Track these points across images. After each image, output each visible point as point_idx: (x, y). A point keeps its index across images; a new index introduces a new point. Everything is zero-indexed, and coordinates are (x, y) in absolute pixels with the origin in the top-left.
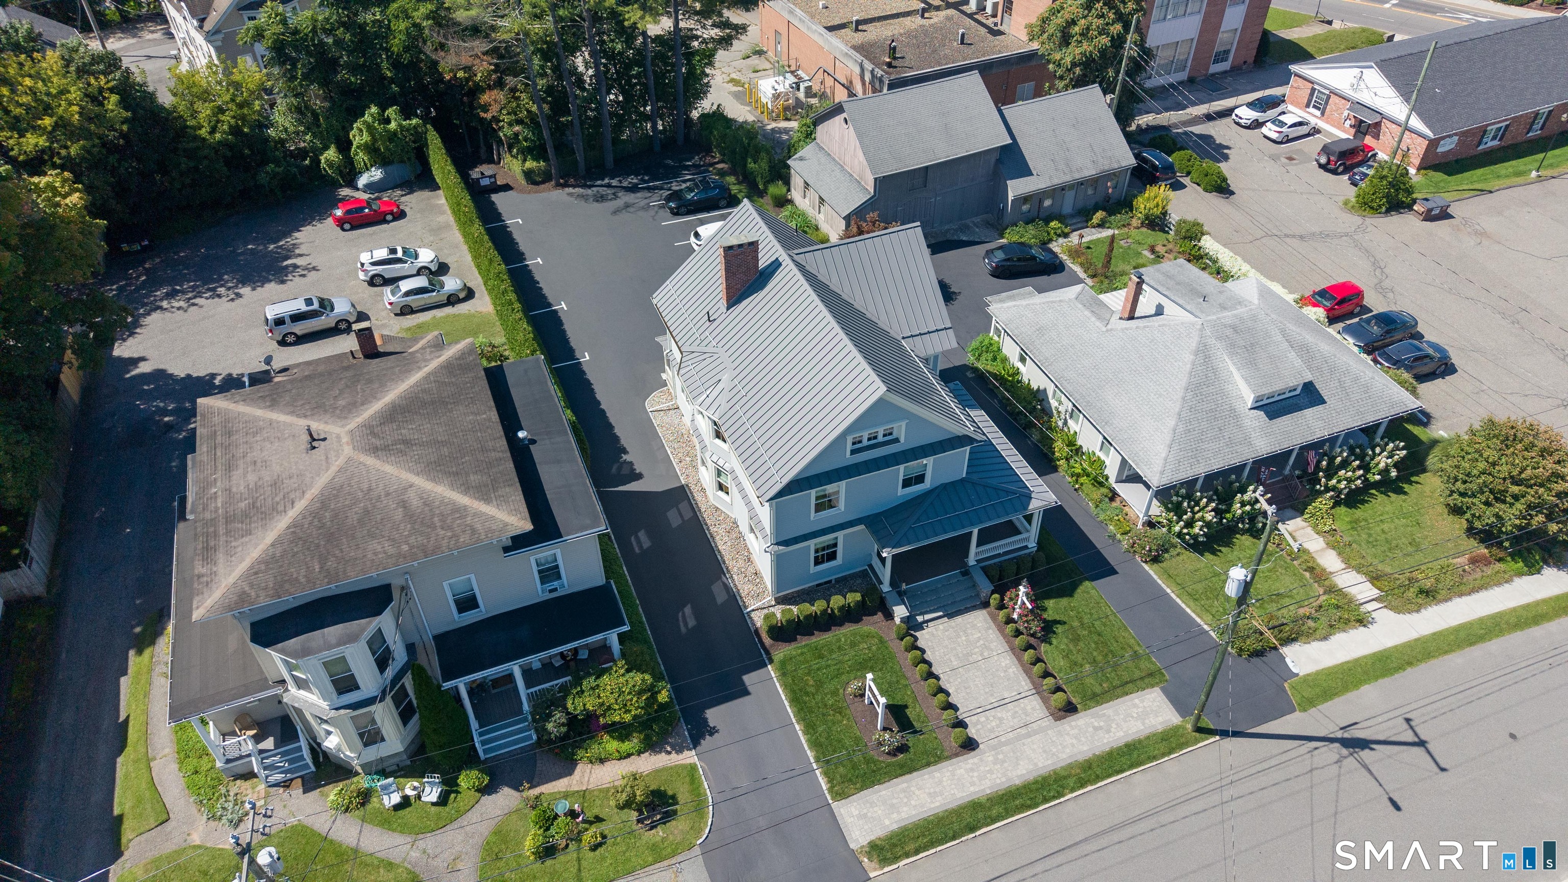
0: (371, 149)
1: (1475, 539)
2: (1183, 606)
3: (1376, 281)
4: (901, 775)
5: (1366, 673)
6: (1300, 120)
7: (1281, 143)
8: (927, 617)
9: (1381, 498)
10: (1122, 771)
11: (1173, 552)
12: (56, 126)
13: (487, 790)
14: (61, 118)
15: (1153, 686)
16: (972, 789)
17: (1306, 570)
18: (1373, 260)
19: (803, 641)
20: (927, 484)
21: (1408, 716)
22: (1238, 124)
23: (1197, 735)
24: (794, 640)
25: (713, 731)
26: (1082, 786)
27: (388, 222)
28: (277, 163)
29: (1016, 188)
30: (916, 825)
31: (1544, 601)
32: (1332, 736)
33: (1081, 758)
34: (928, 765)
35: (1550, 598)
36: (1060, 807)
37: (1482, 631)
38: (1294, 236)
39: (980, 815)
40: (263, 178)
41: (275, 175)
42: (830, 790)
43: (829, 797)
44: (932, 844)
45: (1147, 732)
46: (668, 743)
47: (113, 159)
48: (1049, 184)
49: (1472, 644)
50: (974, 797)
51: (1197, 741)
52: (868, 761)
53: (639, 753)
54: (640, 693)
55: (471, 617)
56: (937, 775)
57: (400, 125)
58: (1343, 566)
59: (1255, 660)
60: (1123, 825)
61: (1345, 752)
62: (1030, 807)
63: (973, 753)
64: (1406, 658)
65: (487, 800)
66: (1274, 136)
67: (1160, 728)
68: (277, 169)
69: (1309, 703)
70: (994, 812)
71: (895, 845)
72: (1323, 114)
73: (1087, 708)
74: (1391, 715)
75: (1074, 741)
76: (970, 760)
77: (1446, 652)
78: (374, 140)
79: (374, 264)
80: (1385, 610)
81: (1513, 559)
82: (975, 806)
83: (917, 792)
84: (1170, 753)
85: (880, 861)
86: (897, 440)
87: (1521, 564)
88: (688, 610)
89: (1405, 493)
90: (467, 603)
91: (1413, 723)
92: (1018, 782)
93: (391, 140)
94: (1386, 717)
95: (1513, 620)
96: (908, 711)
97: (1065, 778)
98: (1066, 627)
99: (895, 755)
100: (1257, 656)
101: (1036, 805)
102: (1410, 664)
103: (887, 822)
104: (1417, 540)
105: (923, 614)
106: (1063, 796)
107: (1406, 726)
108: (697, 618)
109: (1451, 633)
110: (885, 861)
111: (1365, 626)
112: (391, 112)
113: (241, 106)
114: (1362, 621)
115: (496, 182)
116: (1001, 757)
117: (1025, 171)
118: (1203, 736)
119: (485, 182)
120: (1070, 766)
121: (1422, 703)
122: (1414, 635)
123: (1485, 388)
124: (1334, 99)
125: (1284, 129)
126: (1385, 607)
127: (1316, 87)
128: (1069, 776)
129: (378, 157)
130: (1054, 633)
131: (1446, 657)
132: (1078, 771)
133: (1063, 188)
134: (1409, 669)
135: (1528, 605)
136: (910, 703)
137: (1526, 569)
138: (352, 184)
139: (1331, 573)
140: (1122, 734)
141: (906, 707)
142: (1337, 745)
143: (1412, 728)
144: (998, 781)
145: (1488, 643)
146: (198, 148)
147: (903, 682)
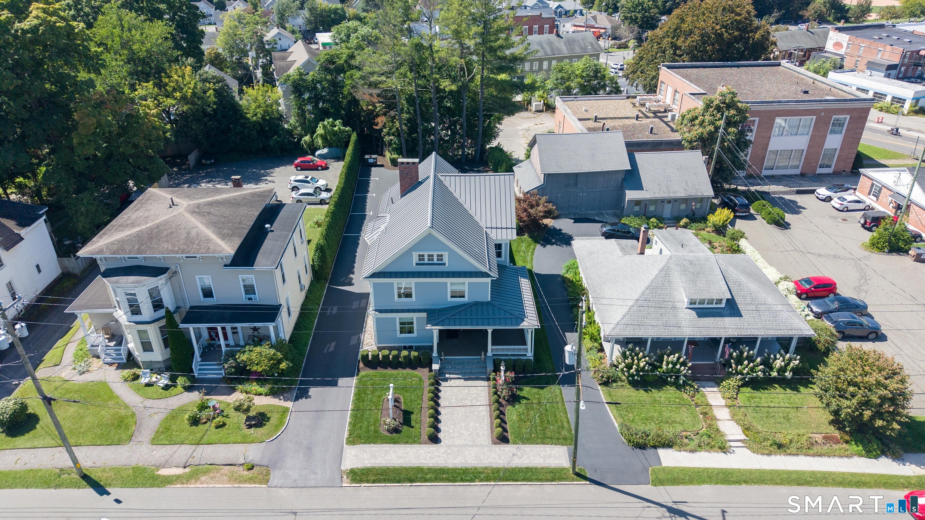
0: (324, 137)
1: (834, 426)
2: (609, 411)
3: (858, 285)
4: (388, 443)
5: (710, 478)
6: (858, 199)
7: (842, 211)
8: (452, 376)
9: (779, 390)
10: (517, 480)
11: (619, 383)
12: (182, 97)
13: (188, 389)
14: (184, 95)
15: (563, 445)
16: (423, 461)
17: (701, 414)
18: (863, 274)
19: (380, 371)
20: (466, 299)
21: (725, 509)
22: (817, 198)
23: (575, 477)
24: (376, 368)
25: (307, 397)
26: (487, 480)
27: (318, 170)
28: (279, 136)
29: (631, 195)
30: (380, 468)
31: (869, 475)
32: (665, 504)
33: (494, 466)
34: (407, 443)
35: (876, 475)
36: (469, 487)
37: (812, 479)
38: (814, 254)
39: (420, 475)
40: (271, 143)
41: (277, 142)
42: (347, 439)
43: (345, 442)
44: (385, 481)
45: (544, 465)
46: (283, 395)
47: (206, 119)
48: (652, 196)
49: (799, 484)
50: (421, 465)
51: (573, 480)
52: (376, 431)
53: (266, 395)
54: (271, 359)
55: (209, 302)
56: (408, 449)
57: (340, 129)
58: (730, 418)
59: (638, 450)
60: (499, 507)
61: (667, 514)
62: (450, 481)
63: (435, 445)
64: (744, 477)
65: (186, 394)
66: (837, 206)
67: (553, 466)
68: (279, 139)
69: (658, 482)
70: (428, 476)
71: (364, 474)
72: (877, 200)
73: (515, 443)
74: (714, 505)
75: (497, 457)
76: (432, 448)
77: (777, 484)
78: (326, 133)
79: (296, 181)
80: (745, 449)
81: (856, 444)
82: (420, 470)
83: (392, 454)
84: (552, 481)
85: (352, 480)
86: (444, 264)
87: (861, 448)
88: (333, 344)
89: (799, 391)
90: (208, 293)
91: (726, 514)
92: (451, 466)
93: (334, 135)
94: (708, 505)
95: (839, 479)
96: (412, 416)
97: (480, 473)
98: (529, 401)
99: (392, 433)
100: (640, 448)
101: (456, 481)
102: (746, 482)
103: (366, 462)
104: (790, 416)
105: (450, 374)
106: (474, 482)
107: (721, 514)
108: (335, 348)
109: (786, 473)
110: (354, 480)
111: (725, 452)
112: (337, 122)
113: (267, 106)
114: (723, 449)
115: (376, 162)
116: (449, 451)
117: (639, 186)
118: (579, 478)
119: (371, 161)
120: (486, 468)
121: (741, 505)
122: (758, 467)
123: (902, 353)
124: (884, 190)
125: (845, 203)
126: (746, 447)
127: (874, 182)
128: (482, 473)
129: (327, 143)
130: (520, 402)
131: (776, 487)
132: (489, 472)
133: (663, 201)
134: (744, 485)
135: (855, 474)
136: (416, 411)
137: (864, 452)
138: (313, 154)
139: (718, 420)
140: (528, 461)
141: (413, 413)
142: (665, 509)
143: (724, 516)
144: (440, 462)
145: (813, 488)
146: (246, 123)
147: (419, 402)
